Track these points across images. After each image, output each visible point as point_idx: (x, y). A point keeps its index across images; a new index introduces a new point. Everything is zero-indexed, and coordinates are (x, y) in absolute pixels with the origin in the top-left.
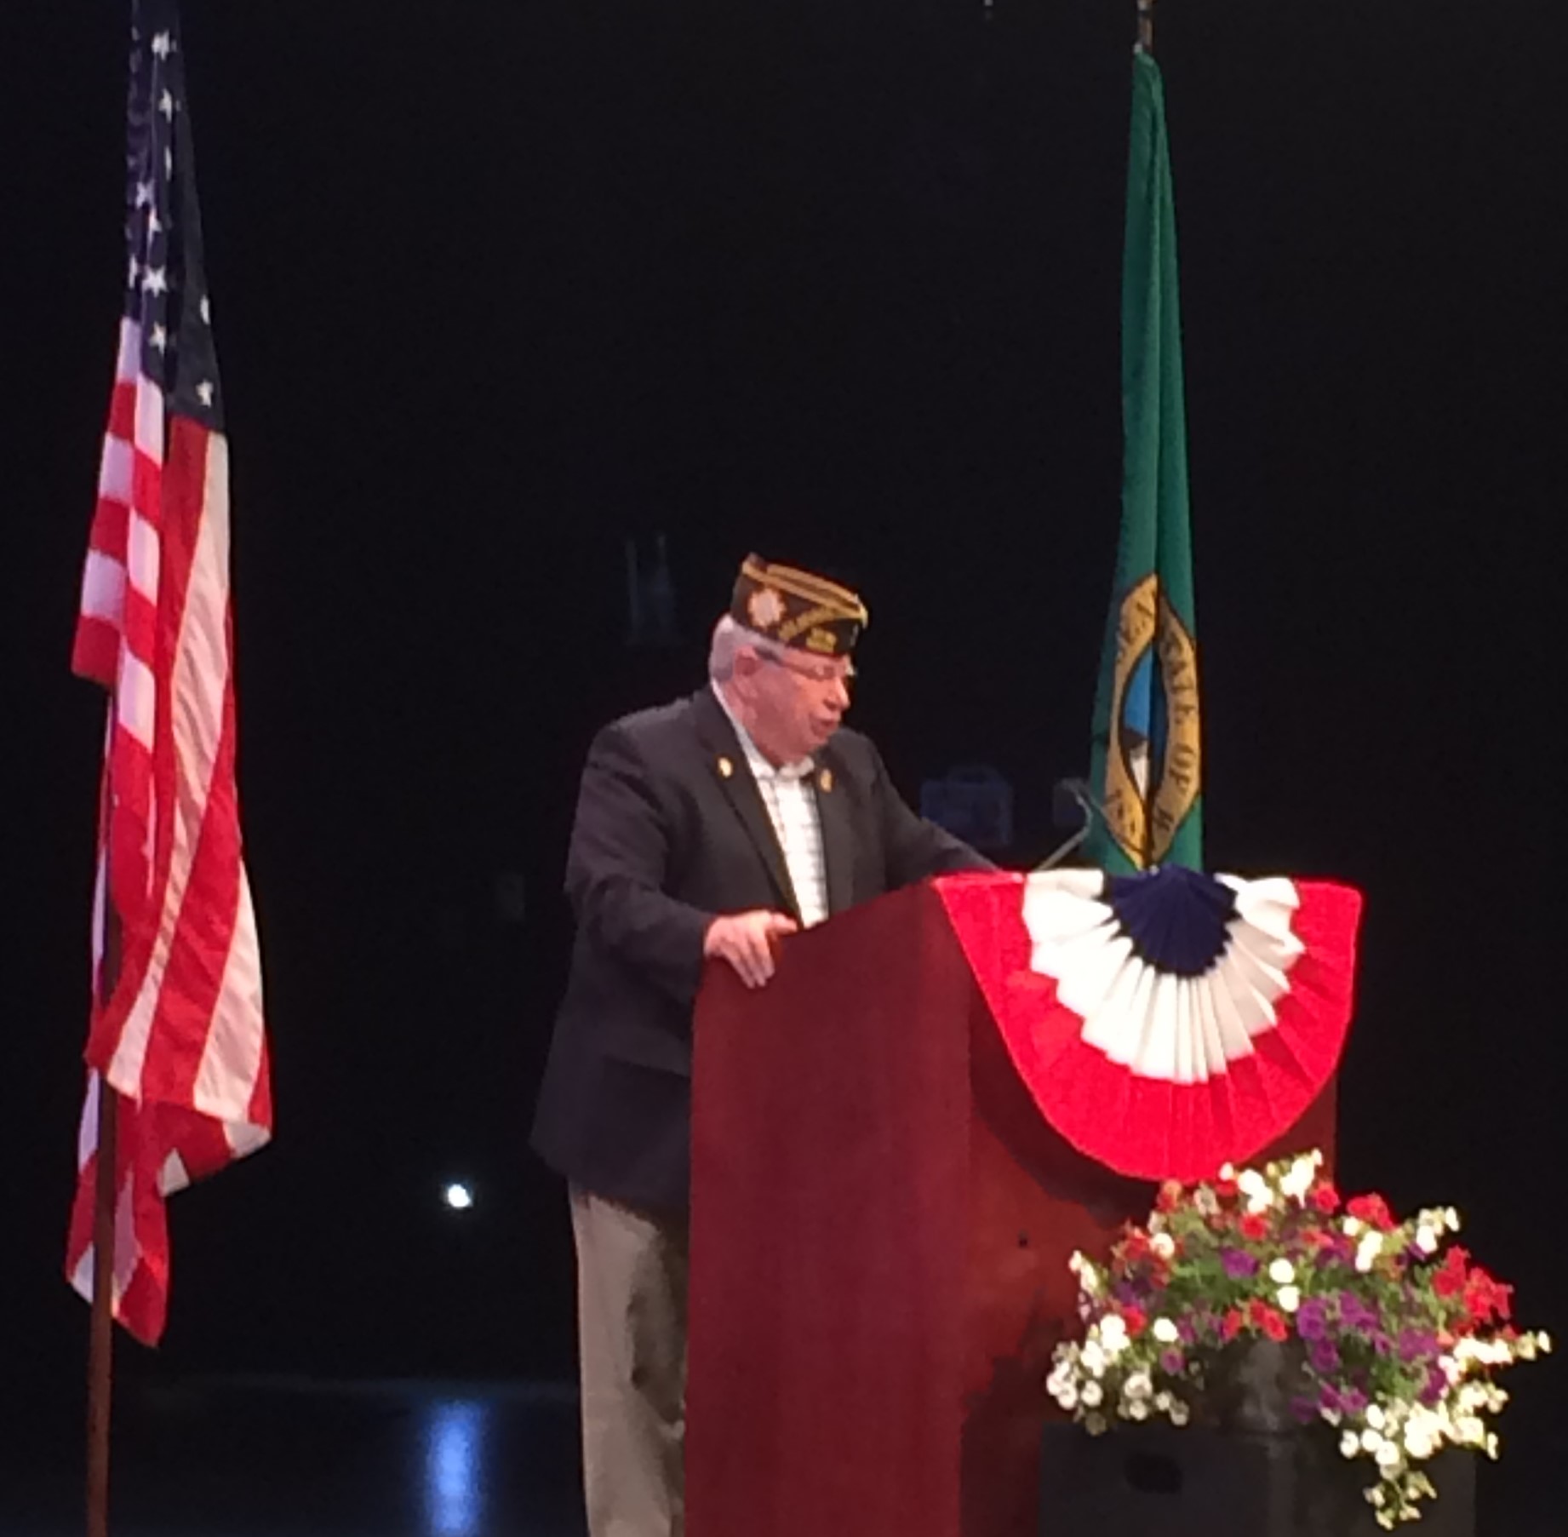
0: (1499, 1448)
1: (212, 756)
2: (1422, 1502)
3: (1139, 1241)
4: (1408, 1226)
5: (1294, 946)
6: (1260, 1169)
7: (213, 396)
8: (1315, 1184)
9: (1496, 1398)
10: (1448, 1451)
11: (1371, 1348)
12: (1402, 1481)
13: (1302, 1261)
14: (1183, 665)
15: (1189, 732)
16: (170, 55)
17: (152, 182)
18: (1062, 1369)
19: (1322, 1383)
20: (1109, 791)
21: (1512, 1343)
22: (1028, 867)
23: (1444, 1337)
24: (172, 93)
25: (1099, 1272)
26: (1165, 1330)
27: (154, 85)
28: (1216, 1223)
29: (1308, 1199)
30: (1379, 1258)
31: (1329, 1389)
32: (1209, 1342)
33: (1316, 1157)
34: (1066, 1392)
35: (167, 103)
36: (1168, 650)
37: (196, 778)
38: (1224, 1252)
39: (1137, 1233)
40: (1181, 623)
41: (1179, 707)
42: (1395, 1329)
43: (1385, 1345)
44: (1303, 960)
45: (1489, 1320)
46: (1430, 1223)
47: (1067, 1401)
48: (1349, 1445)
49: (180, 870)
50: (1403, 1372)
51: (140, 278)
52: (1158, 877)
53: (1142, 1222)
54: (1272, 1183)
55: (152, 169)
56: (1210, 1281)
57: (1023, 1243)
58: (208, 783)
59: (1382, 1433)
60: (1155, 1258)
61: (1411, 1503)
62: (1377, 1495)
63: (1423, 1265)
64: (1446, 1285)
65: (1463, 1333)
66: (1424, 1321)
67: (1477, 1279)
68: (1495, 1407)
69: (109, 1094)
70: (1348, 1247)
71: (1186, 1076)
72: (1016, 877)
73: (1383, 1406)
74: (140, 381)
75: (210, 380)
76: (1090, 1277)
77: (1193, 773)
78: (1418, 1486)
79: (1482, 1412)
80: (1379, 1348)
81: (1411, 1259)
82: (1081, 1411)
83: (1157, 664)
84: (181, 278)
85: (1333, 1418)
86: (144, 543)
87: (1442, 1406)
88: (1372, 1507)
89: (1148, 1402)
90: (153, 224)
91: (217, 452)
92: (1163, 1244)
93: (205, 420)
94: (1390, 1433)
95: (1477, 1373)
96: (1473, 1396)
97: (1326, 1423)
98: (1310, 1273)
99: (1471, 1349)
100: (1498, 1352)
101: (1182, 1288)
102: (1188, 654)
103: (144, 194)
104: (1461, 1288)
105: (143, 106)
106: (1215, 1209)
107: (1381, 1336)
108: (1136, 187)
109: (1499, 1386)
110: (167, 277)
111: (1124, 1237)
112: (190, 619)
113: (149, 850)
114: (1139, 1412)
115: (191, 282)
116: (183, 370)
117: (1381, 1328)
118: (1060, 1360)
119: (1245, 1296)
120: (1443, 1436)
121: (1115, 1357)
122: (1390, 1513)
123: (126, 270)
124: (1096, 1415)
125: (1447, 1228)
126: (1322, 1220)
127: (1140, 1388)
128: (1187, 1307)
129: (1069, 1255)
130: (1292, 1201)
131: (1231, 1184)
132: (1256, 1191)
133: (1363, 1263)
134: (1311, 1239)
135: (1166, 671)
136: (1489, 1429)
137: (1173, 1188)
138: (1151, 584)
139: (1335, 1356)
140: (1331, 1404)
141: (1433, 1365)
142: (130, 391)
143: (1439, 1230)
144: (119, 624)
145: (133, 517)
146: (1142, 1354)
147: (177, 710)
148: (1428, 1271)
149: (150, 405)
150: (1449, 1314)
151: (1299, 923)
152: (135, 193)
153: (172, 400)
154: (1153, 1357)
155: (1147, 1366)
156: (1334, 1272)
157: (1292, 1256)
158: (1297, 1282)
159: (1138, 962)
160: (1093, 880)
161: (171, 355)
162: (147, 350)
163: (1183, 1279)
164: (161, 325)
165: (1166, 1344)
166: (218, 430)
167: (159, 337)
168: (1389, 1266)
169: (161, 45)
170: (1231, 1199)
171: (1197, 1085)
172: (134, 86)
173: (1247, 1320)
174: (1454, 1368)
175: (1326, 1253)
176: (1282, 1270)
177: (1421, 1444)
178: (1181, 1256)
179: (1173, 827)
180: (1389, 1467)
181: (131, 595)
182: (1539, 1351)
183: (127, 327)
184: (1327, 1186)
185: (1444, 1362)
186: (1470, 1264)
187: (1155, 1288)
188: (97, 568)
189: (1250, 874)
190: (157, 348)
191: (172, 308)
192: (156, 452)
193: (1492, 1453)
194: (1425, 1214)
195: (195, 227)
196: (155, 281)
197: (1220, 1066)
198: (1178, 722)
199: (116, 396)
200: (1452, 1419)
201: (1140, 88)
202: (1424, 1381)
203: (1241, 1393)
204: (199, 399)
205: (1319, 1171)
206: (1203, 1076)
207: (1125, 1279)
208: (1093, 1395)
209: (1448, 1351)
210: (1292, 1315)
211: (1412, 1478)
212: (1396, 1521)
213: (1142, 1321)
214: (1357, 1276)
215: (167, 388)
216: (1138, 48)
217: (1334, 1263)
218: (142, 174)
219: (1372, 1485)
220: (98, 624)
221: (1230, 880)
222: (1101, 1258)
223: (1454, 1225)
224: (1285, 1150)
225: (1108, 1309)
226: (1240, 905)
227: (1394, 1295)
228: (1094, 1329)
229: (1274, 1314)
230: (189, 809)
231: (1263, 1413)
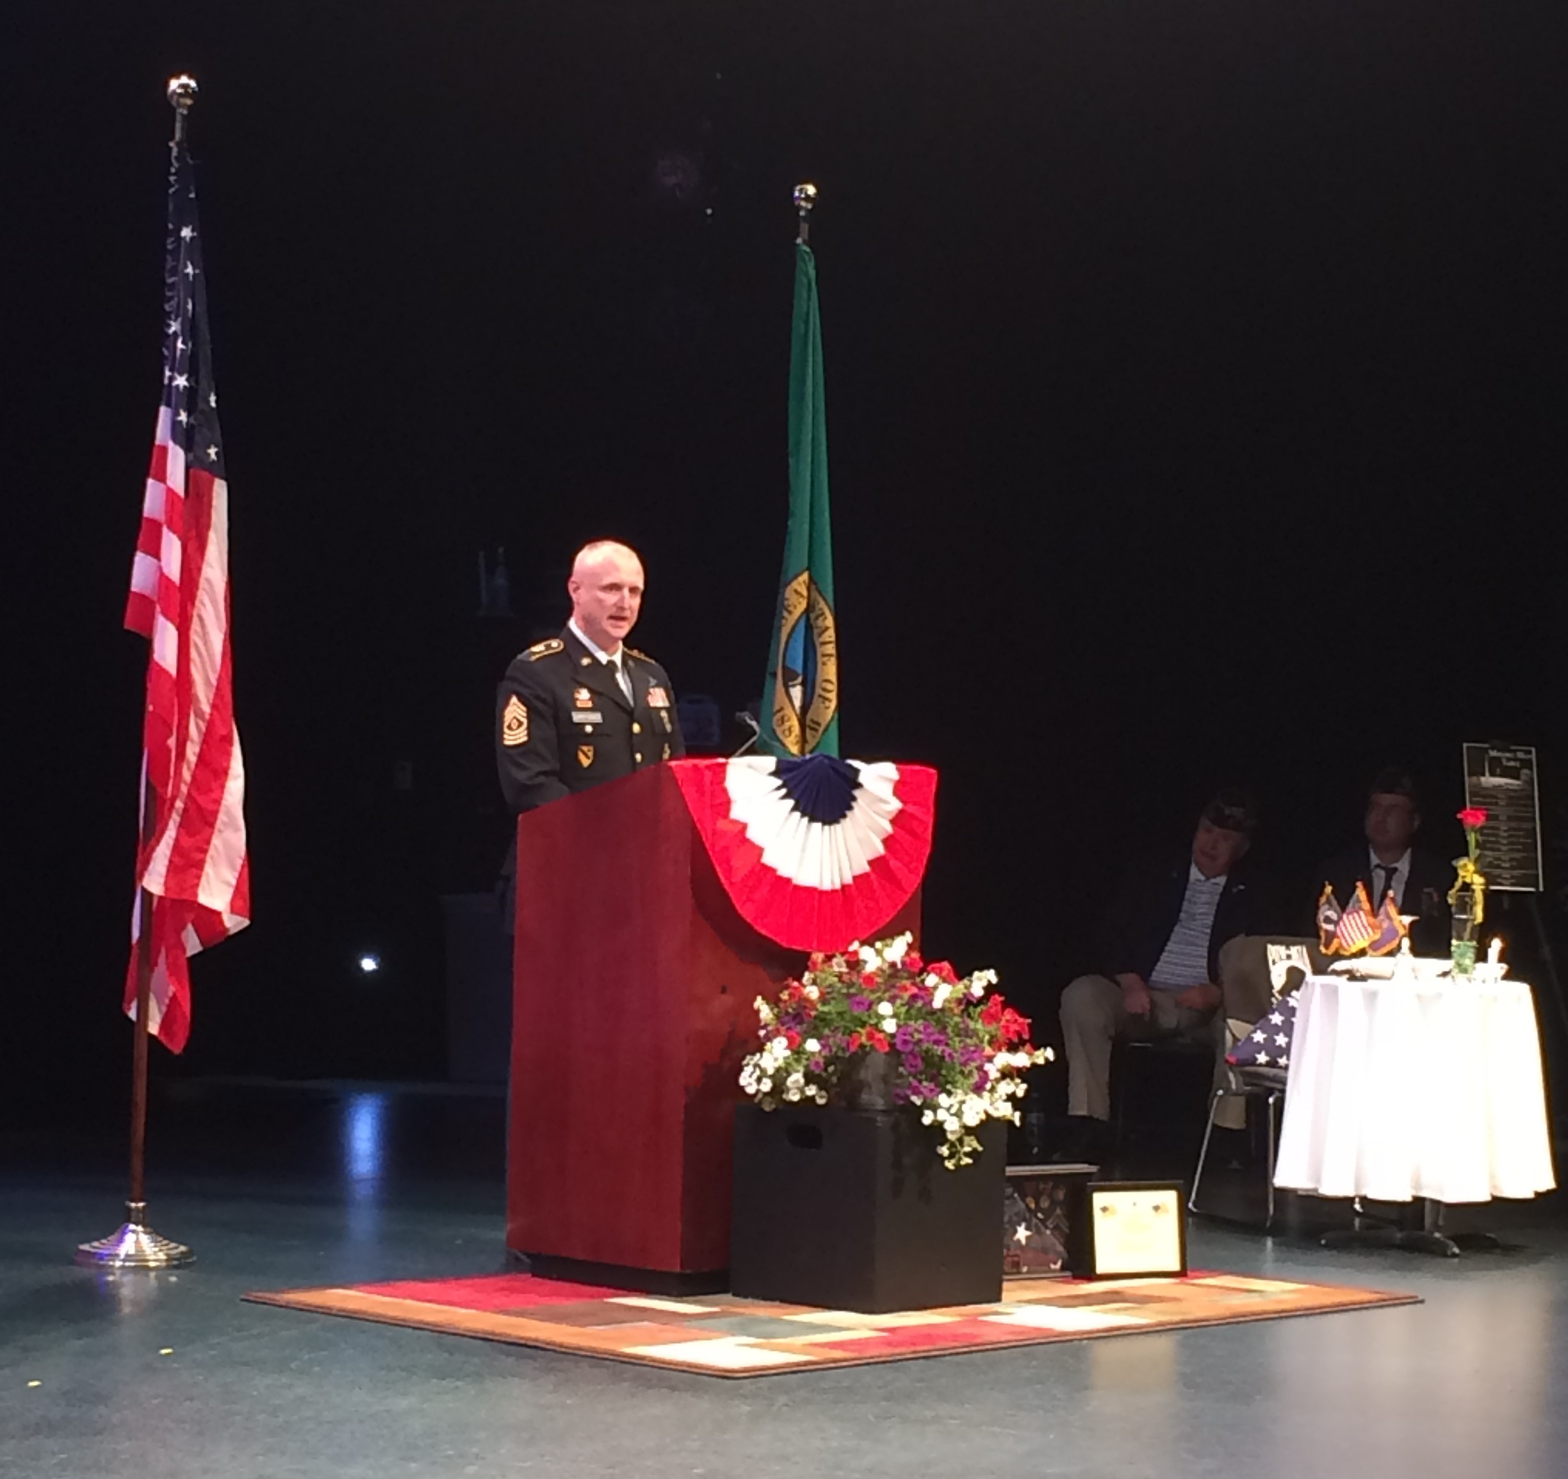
0: (1022, 1119)
1: (214, 682)
2: (972, 1154)
3: (795, 988)
4: (966, 981)
5: (895, 805)
6: (872, 945)
7: (217, 454)
8: (907, 954)
9: (1021, 1090)
10: (989, 1123)
11: (942, 1058)
12: (960, 1141)
13: (899, 1002)
14: (827, 628)
15: (830, 671)
16: (192, 238)
17: (180, 319)
18: (748, 1070)
19: (911, 1079)
20: (777, 708)
21: (1030, 1054)
22: (728, 755)
23: (988, 1050)
24: (192, 264)
25: (772, 1009)
26: (812, 1045)
27: (182, 261)
28: (846, 978)
29: (903, 963)
30: (946, 1001)
31: (915, 1083)
32: (840, 1054)
33: (908, 937)
34: (750, 1084)
35: (190, 270)
36: (817, 618)
37: (203, 694)
38: (849, 996)
39: (796, 984)
40: (825, 599)
41: (824, 655)
42: (957, 1045)
43: (950, 1055)
44: (901, 812)
45: (1016, 1040)
46: (980, 979)
47: (751, 1090)
48: (928, 1118)
49: (192, 751)
50: (962, 1073)
51: (171, 379)
52: (811, 759)
53: (799, 979)
54: (879, 953)
55: (179, 312)
56: (840, 1014)
57: (724, 991)
58: (211, 696)
59: (948, 1109)
60: (807, 1000)
61: (967, 1155)
62: (944, 1151)
63: (976, 1006)
64: (990, 1018)
65: (1000, 1050)
66: (975, 1040)
67: (1008, 1015)
68: (1020, 1093)
69: (147, 895)
70: (929, 992)
71: (827, 886)
72: (721, 760)
73: (949, 1094)
74: (171, 444)
75: (216, 446)
76: (766, 1012)
77: (833, 696)
78: (971, 1144)
79: (1011, 1098)
80: (947, 1059)
81: (967, 1003)
82: (760, 1096)
83: (809, 628)
84: (197, 382)
85: (917, 1100)
86: (172, 547)
87: (986, 1094)
88: (942, 1158)
89: (802, 1091)
90: (180, 345)
91: (220, 492)
92: (813, 992)
93: (213, 470)
94: (953, 1111)
95: (1007, 1074)
96: (1005, 1088)
97: (913, 1104)
98: (904, 1009)
99: (1004, 1059)
100: (1021, 1059)
101: (823, 1019)
102: (830, 622)
103: (174, 327)
104: (998, 1021)
105: (174, 271)
106: (844, 969)
107: (948, 1050)
108: (798, 325)
109: (1023, 1081)
110: (187, 380)
111: (787, 987)
112: (202, 595)
113: (172, 742)
114: (795, 1097)
115: (204, 384)
116: (198, 438)
117: (947, 1044)
118: (748, 1065)
119: (863, 1024)
120: (986, 1113)
121: (780, 1062)
122: (953, 1161)
123: (162, 373)
124: (769, 1099)
125: (989, 982)
126: (912, 976)
127: (797, 1081)
128: (827, 1032)
129: (754, 1000)
130: (893, 965)
131: (855, 953)
132: (872, 959)
133: (937, 1004)
134: (905, 989)
135: (816, 631)
136: (1015, 1108)
137: (818, 957)
138: (805, 577)
139: (919, 1062)
140: (917, 1092)
141: (980, 1068)
142: (164, 449)
143: (985, 983)
144: (155, 598)
145: (165, 530)
146: (798, 1061)
147: (193, 654)
148: (979, 1009)
149: (176, 461)
150: (992, 1037)
151: (900, 790)
152: (169, 326)
153: (191, 456)
154: (804, 1062)
155: (802, 1069)
156: (919, 1009)
157: (892, 1000)
158: (895, 1015)
159: (797, 814)
160: (769, 762)
161: (190, 429)
162: (175, 424)
163: (823, 1012)
164: (184, 411)
165: (813, 1054)
166: (222, 478)
167: (183, 417)
168: (953, 1005)
169: (186, 233)
170: (855, 964)
171: (834, 891)
172: (169, 258)
173: (864, 1039)
174: (993, 1071)
175: (914, 997)
176: (885, 1008)
177: (972, 1120)
178: (824, 999)
179: (821, 729)
180: (953, 1132)
181: (164, 579)
182: (1047, 1059)
183: (163, 410)
184: (915, 955)
185: (988, 1067)
186: (1005, 1005)
187: (806, 1019)
188: (141, 563)
189: (869, 760)
190: (181, 422)
191: (191, 400)
192: (180, 491)
193: (1018, 1123)
194: (976, 974)
195: (206, 350)
196: (181, 381)
197: (849, 880)
198: (824, 664)
199: (155, 452)
200: (992, 1104)
201: (800, 263)
202: (976, 1078)
203: (861, 1086)
204: (209, 455)
205: (910, 946)
206: (838, 886)
207: (787, 1013)
208: (767, 1085)
209: (990, 1059)
210: (893, 1036)
211: (967, 1139)
212: (957, 1166)
213: (798, 1039)
214: (933, 1012)
215: (187, 449)
216: (799, 241)
217: (919, 1004)
218: (173, 316)
219: (942, 1145)
220: (142, 597)
221: (856, 763)
222: (773, 1001)
223: (994, 980)
224: (888, 933)
225: (777, 1033)
226: (862, 779)
227: (957, 1024)
228: (768, 1045)
229: (881, 1036)
230: (199, 714)
231: (874, 1099)
